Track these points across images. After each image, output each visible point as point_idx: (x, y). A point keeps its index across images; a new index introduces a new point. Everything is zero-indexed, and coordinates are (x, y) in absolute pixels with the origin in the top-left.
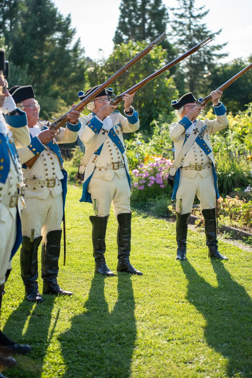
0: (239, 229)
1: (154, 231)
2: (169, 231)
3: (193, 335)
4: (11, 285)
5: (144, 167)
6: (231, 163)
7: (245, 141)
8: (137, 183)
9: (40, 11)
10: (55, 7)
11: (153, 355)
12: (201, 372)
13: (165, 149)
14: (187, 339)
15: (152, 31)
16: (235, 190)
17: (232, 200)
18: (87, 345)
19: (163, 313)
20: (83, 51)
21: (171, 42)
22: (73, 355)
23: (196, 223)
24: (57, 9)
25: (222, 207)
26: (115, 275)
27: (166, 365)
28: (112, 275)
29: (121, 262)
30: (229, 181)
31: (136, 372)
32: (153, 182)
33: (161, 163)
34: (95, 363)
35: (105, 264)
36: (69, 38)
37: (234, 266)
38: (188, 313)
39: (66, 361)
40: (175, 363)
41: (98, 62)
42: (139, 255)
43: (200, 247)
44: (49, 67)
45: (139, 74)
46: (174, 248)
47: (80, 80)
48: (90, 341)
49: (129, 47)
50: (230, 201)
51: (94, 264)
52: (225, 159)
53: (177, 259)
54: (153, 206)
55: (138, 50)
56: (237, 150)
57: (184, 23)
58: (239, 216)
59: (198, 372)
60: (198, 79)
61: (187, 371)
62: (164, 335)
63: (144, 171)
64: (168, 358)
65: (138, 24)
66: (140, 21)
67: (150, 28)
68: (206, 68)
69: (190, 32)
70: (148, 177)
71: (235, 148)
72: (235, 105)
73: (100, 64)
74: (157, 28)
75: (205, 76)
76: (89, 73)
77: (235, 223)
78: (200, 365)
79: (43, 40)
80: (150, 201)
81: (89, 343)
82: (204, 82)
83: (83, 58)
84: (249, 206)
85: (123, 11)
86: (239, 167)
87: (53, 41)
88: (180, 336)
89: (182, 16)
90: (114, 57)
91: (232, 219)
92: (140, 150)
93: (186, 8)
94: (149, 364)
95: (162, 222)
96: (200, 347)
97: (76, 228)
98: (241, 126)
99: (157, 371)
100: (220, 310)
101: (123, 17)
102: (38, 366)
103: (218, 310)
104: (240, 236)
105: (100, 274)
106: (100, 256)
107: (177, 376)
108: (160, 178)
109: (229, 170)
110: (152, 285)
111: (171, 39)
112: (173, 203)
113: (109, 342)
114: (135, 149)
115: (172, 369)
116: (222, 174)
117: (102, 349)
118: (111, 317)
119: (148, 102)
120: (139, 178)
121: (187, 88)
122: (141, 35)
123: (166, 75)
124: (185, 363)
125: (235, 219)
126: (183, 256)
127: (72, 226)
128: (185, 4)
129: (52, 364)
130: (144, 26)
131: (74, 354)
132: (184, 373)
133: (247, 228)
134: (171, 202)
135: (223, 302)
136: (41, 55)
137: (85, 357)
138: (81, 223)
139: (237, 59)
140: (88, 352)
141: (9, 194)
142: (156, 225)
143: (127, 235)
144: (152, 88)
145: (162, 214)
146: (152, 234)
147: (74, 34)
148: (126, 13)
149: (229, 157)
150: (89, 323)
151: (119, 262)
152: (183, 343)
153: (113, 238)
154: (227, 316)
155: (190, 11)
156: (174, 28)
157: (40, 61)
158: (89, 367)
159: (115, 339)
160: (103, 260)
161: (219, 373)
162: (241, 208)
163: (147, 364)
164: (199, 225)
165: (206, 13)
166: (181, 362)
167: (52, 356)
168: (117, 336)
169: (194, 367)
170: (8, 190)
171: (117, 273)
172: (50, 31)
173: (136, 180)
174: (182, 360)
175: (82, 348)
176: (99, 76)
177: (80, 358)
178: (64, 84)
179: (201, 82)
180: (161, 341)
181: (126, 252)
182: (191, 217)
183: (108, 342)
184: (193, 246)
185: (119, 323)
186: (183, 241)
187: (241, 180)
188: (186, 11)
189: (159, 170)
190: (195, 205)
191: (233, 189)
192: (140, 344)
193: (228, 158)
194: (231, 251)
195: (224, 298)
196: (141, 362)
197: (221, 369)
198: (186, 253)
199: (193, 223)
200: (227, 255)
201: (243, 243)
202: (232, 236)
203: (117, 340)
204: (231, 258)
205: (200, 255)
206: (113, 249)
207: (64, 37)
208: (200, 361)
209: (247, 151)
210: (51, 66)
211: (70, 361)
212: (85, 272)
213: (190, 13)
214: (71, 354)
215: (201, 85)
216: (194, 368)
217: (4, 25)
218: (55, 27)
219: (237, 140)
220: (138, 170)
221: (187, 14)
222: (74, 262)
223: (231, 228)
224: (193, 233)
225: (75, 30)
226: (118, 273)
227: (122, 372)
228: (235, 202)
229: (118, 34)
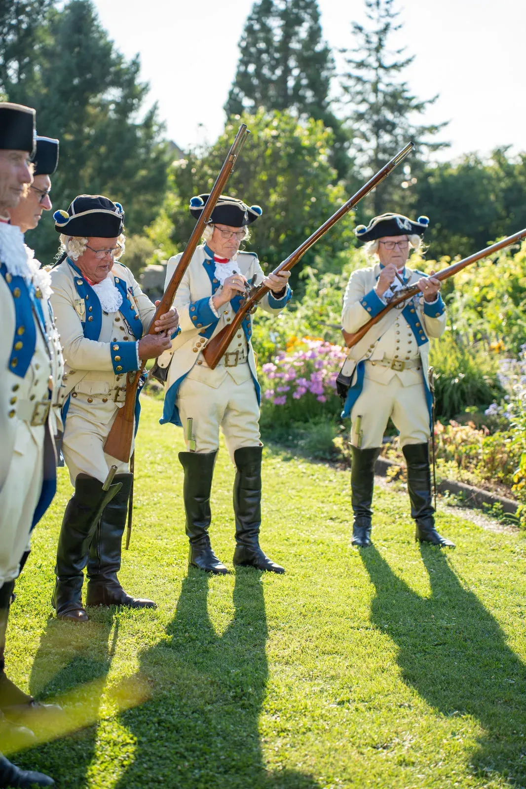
0: (475, 488)
1: (306, 488)
2: (335, 488)
3: (390, 692)
4: (20, 586)
5: (287, 359)
6: (459, 355)
7: (488, 313)
8: (272, 392)
9: (79, 45)
10: (109, 39)
11: (310, 730)
12: (406, 765)
13: (328, 326)
14: (377, 701)
15: (301, 92)
16: (467, 410)
17: (461, 431)
18: (178, 707)
19: (328, 648)
20: (162, 127)
21: (339, 115)
22: (149, 727)
23: (388, 474)
24: (113, 42)
25: (441, 444)
26: (229, 573)
27: (336, 750)
28: (224, 572)
29: (241, 547)
30: (454, 391)
31: (277, 762)
32: (303, 390)
33: (320, 352)
34: (194, 743)
35: (211, 548)
36: (135, 101)
37: (467, 559)
38: (378, 651)
39: (135, 739)
40: (355, 748)
41: (195, 148)
42: (276, 534)
43: (399, 521)
44: (93, 157)
45: (276, 175)
46: (347, 521)
47: (157, 184)
48: (184, 701)
49: (257, 121)
50: (457, 432)
51: (188, 549)
52: (448, 349)
53: (354, 543)
54: (302, 439)
55: (277, 128)
56: (471, 331)
57: (365, 78)
58: (475, 462)
59: (401, 765)
60: (390, 189)
61: (379, 764)
62: (331, 692)
63: (287, 367)
64: (339, 737)
65: (274, 78)
66: (279, 72)
67: (298, 87)
68: (407, 169)
69: (377, 96)
70: (294, 380)
71: (467, 326)
72: (462, 244)
73: (200, 154)
74: (311, 86)
75: (405, 185)
76: (177, 171)
77: (466, 475)
78: (404, 752)
79: (84, 102)
80: (298, 428)
81: (182, 704)
82: (403, 198)
83: (164, 141)
84: (495, 443)
85: (245, 50)
86: (476, 364)
87: (104, 106)
88: (364, 694)
89: (361, 65)
90: (227, 141)
91: (461, 468)
92: (278, 325)
93: (369, 49)
94: (303, 747)
95: (322, 469)
96: (403, 717)
97: (149, 477)
98: (479, 285)
99: (320, 763)
100: (440, 645)
101: (244, 62)
102: (79, 747)
103: (437, 645)
104: (478, 502)
105: (199, 569)
106: (200, 532)
107: (359, 772)
108: (318, 383)
109: (455, 370)
110: (304, 593)
111: (339, 109)
112: (344, 433)
113: (221, 703)
114: (268, 323)
115: (350, 758)
116: (440, 378)
117: (208, 716)
118: (223, 654)
119: (293, 231)
120: (277, 380)
121: (368, 208)
122: (280, 100)
123: (329, 179)
124: (374, 748)
125: (466, 468)
126: (364, 538)
127: (140, 473)
128: (368, 42)
129: (109, 743)
130: (286, 82)
131: (151, 725)
132: (373, 768)
133: (492, 486)
134: (339, 432)
135: (447, 629)
136: (80, 132)
137: (175, 732)
138: (159, 467)
139: (469, 155)
140: (179, 722)
141: (32, 398)
142: (309, 476)
143: (254, 492)
144: (302, 206)
145: (321, 453)
146: (301, 494)
147: (147, 93)
148: (250, 54)
149: (454, 345)
150: (180, 666)
151: (237, 545)
152: (370, 709)
153: (223, 499)
154: (456, 658)
155: (377, 56)
156: (346, 89)
157: (77, 144)
158: (182, 750)
159: (234, 698)
160: (205, 541)
161: (444, 768)
162: (481, 445)
163: (298, 747)
164: (396, 478)
165: (409, 61)
166: (366, 745)
167: (108, 729)
168: (236, 692)
169: (393, 755)
170: (30, 390)
171: (233, 569)
172: (97, 86)
173: (270, 385)
174: (369, 741)
175: (167, 714)
176: (196, 178)
177: (163, 734)
178: (123, 192)
179: (396, 197)
180: (325, 703)
181: (251, 525)
182: (379, 462)
183: (218, 703)
184: (385, 518)
185: (241, 666)
186: (364, 506)
187: (479, 391)
188: (370, 55)
189: (317, 367)
190: (386, 439)
191: (461, 408)
192: (283, 708)
193: (453, 347)
194: (460, 530)
195: (447, 621)
196: (286, 744)
197: (446, 761)
198: (370, 531)
199: (383, 473)
200: (452, 537)
201: (484, 515)
202: (461, 500)
203: (237, 699)
204: (461, 544)
205: (399, 536)
206: (223, 521)
207: (125, 98)
208: (404, 743)
209: (491, 334)
210: (98, 155)
211: (143, 739)
212: (168, 565)
213: (378, 60)
214: (145, 725)
215: (396, 203)
216: (393, 758)
217: (6, 72)
218: (109, 78)
219: (472, 311)
220: (275, 364)
221: (372, 61)
222: (147, 544)
223: (460, 484)
224: (385, 494)
225: (147, 85)
226: (236, 569)
227: (249, 763)
228: (467, 434)
229: (233, 96)
